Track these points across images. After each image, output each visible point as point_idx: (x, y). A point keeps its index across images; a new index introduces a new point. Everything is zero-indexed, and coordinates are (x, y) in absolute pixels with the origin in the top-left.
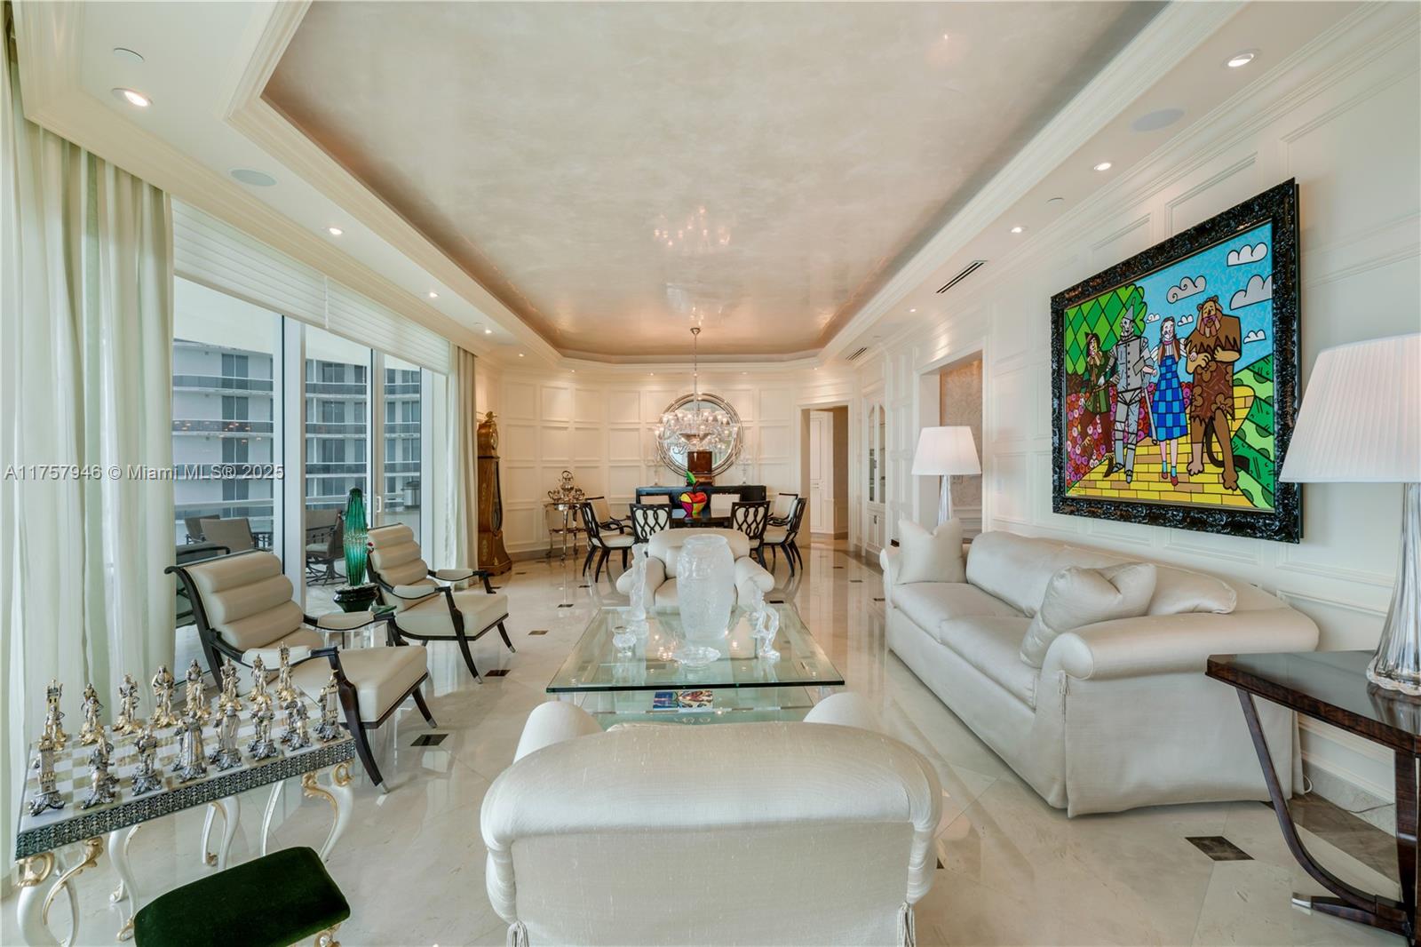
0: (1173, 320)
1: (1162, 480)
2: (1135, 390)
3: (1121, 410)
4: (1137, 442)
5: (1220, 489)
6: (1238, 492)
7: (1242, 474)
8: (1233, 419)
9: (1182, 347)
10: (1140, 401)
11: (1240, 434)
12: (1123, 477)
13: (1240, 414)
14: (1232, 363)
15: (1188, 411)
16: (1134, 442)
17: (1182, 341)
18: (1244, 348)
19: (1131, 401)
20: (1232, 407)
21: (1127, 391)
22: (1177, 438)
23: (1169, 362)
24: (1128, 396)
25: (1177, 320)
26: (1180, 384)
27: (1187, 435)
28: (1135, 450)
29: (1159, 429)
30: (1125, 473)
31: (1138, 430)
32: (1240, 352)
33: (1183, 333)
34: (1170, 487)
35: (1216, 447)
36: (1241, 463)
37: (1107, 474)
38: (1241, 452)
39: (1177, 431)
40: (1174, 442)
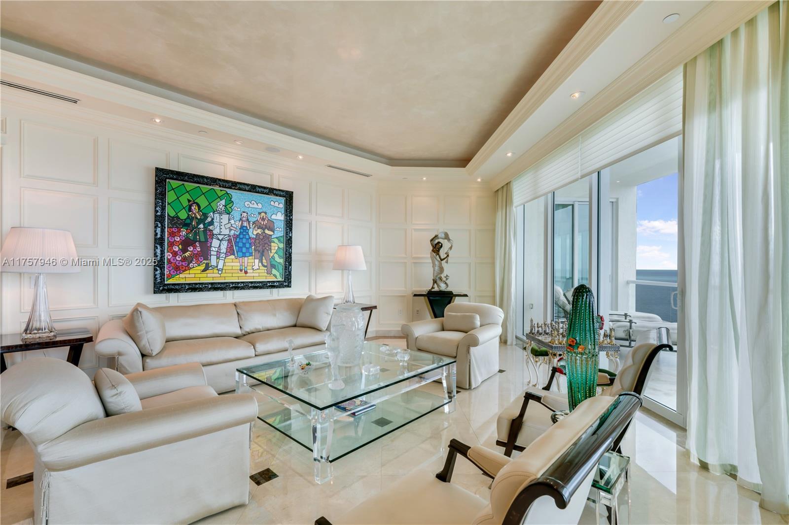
0: (247, 213)
1: (239, 272)
2: (225, 235)
3: (215, 243)
4: (226, 257)
5: (266, 274)
6: (272, 275)
7: (273, 270)
8: (271, 252)
9: (251, 225)
10: (228, 240)
11: (273, 257)
12: (216, 271)
13: (273, 251)
14: (271, 235)
15: (253, 247)
16: (224, 257)
17: (251, 222)
18: (275, 232)
19: (222, 239)
20: (271, 249)
21: (220, 234)
22: (248, 257)
23: (245, 228)
24: (220, 237)
25: (249, 214)
26: (250, 238)
27: (252, 256)
28: (224, 260)
29: (239, 253)
30: (217, 270)
31: (226, 252)
32: (274, 232)
33: (252, 220)
34: (244, 275)
35: (264, 261)
36: (273, 266)
37: (204, 270)
38: (273, 263)
39: (247, 254)
40: (246, 258)
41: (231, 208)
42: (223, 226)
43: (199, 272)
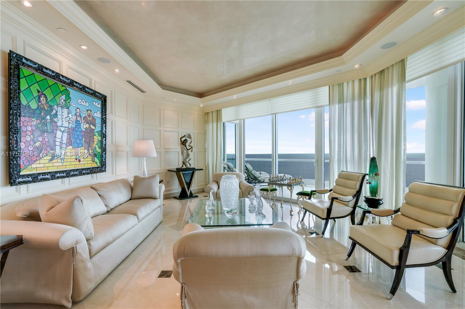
0: (80, 109)
1: (75, 161)
2: (66, 127)
3: (59, 134)
4: (66, 147)
5: (91, 162)
6: (95, 162)
7: (95, 158)
8: (94, 144)
9: (82, 120)
10: (67, 132)
11: (95, 148)
12: (60, 161)
13: (95, 143)
14: (94, 130)
15: (84, 139)
16: (65, 147)
17: (82, 118)
18: (96, 127)
19: (64, 131)
20: (94, 141)
21: (62, 126)
22: (80, 147)
23: (78, 122)
24: (62, 129)
25: (81, 110)
26: (82, 131)
27: (83, 147)
28: (65, 150)
29: (75, 144)
30: (61, 159)
31: (67, 143)
32: (95, 127)
33: (83, 115)
34: (78, 163)
35: (90, 151)
36: (95, 155)
37: (51, 160)
38: (95, 152)
39: (80, 145)
40: (79, 148)
41: (69, 103)
42: (64, 118)
43: (47, 161)
